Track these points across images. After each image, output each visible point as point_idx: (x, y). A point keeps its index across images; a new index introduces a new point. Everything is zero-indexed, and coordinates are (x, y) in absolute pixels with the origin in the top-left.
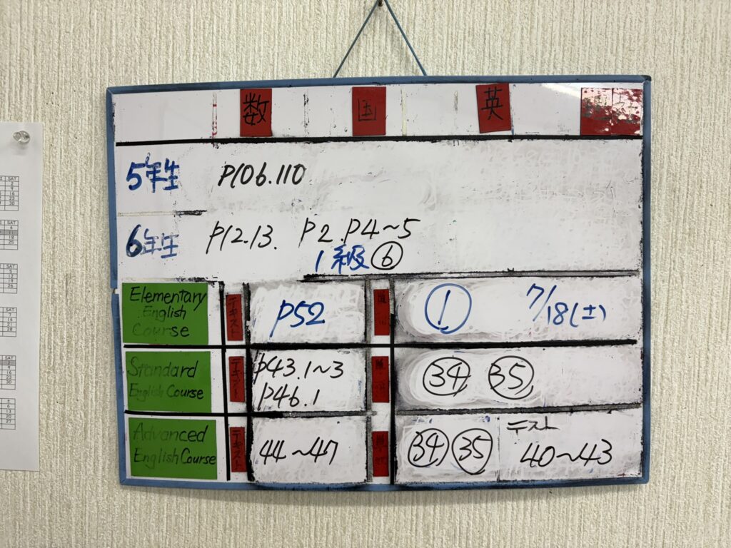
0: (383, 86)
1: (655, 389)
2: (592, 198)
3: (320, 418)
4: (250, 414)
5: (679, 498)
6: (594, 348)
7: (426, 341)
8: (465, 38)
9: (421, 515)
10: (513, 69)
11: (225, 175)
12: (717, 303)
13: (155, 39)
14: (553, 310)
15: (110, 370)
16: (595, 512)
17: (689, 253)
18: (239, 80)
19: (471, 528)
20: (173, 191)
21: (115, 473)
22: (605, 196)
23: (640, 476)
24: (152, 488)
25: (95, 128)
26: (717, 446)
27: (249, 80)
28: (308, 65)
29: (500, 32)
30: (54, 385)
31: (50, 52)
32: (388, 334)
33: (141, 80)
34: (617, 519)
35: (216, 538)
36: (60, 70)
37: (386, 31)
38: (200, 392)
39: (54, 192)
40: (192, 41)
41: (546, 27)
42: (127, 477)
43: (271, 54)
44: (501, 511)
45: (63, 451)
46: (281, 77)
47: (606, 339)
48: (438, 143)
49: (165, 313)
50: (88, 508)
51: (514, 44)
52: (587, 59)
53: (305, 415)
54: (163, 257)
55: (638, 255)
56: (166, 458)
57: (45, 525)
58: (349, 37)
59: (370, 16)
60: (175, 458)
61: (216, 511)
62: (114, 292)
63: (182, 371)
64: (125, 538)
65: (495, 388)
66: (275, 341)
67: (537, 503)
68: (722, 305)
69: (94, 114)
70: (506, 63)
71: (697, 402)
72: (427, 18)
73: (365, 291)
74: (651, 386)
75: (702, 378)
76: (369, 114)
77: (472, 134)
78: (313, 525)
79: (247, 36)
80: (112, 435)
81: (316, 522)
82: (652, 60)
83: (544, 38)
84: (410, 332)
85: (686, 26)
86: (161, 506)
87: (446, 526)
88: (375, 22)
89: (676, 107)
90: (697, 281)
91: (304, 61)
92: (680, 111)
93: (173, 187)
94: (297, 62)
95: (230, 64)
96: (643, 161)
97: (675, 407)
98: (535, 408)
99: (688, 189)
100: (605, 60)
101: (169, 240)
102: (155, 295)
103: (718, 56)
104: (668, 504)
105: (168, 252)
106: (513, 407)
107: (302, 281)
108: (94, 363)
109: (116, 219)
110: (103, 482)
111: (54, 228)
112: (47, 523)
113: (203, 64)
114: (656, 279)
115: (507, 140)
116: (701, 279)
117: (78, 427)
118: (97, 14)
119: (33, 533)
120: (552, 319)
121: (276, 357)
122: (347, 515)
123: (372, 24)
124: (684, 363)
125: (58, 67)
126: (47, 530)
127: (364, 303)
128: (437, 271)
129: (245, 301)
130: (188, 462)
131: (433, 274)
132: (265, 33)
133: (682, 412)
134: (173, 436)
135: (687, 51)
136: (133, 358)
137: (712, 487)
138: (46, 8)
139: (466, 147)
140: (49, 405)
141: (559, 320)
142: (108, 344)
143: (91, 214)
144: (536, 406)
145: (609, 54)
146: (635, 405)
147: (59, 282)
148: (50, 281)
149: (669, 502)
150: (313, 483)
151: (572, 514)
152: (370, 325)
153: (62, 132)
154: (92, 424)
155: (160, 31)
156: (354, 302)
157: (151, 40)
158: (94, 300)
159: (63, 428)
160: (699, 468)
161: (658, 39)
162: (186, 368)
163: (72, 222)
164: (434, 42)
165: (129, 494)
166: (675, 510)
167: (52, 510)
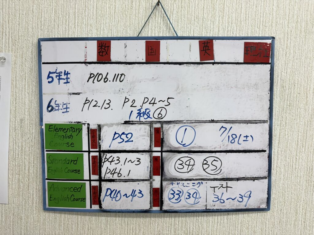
0: (159, 40)
1: (273, 172)
2: (248, 89)
3: (130, 182)
4: (100, 180)
5: (283, 218)
6: (248, 153)
7: (176, 150)
8: (194, 19)
9: (173, 224)
10: (215, 34)
11: (90, 78)
13: (61, 18)
14: (231, 137)
15: (39, 161)
16: (247, 224)
17: (289, 114)
18: (97, 37)
19: (194, 230)
20: (68, 84)
21: (41, 204)
22: (254, 89)
23: (267, 208)
24: (57, 212)
25: (34, 56)
26: (300, 196)
27: (101, 36)
28: (127, 30)
29: (210, 18)
30: (15, 166)
31: (15, 23)
32: (160, 147)
33: (54, 36)
34: (257, 227)
35: (85, 233)
36: (19, 31)
37: (161, 16)
38: (79, 171)
39: (16, 83)
40: (77, 19)
41: (229, 16)
42: (47, 207)
43: (111, 25)
45: (19, 195)
47: (253, 150)
48: (182, 65)
49: (64, 137)
50: (29, 220)
51: (216, 22)
52: (247, 30)
53: (124, 181)
54: (63, 112)
55: (267, 114)
56: (64, 199)
57: (11, 227)
58: (145, 18)
59: (154, 10)
60: (68, 199)
61: (84, 221)
62: (41, 127)
63: (71, 162)
64: (45, 233)
65: (205, 170)
66: (111, 149)
67: (222, 220)
68: (303, 136)
69: (34, 50)
70: (212, 31)
71: (291, 177)
72: (178, 11)
73: (151, 128)
74: (272, 170)
75: (294, 167)
76: (152, 53)
77: (197, 62)
78: (126, 228)
79: (101, 17)
80: (40, 188)
81: (128, 227)
82: (275, 31)
83: (228, 21)
84: (169, 146)
85: (290, 16)
86: (61, 220)
87: (184, 229)
88: (156, 12)
89: (285, 51)
90: (292, 126)
91: (125, 28)
92: (286, 53)
93: (67, 82)
94: (122, 29)
95: (93, 29)
96: (270, 74)
97: (282, 179)
98: (222, 178)
99: (289, 87)
100: (255, 31)
101: (65, 105)
102: (59, 129)
103: (303, 30)
105: (65, 110)
106: (213, 178)
107: (123, 124)
108: (33, 157)
109: (42, 96)
110: (36, 208)
111: (16, 99)
113: (81, 29)
114: (275, 125)
115: (212, 64)
116: (294, 125)
117: (25, 185)
118: (36, 6)
119: (5, 229)
120: (230, 141)
121: (112, 156)
122: (141, 224)
123: (155, 13)
124: (286, 161)
125: (19, 29)
126: (11, 229)
127: (150, 133)
128: (181, 120)
129: (99, 132)
130: (73, 201)
131: (179, 121)
132: (108, 16)
133: (285, 182)
134: (67, 190)
135: (290, 27)
136: (50, 156)
137: (297, 214)
138: (14, 4)
139: (194, 67)
140: (13, 175)
141: (233, 141)
142: (38, 149)
143: (32, 93)
144: (223, 178)
145: (256, 28)
146: (265, 178)
147: (18, 122)
148: (14, 122)
149: (279, 220)
150: (127, 209)
151: (237, 225)
152: (152, 143)
153: (20, 57)
154: (31, 184)
155: (63, 15)
156: (146, 133)
157: (59, 18)
158: (33, 130)
159: (19, 185)
160: (292, 206)
161: (278, 22)
162: (73, 160)
163: (24, 96)
164: (181, 21)
165: (47, 214)
166: (282, 223)
167: (14, 220)
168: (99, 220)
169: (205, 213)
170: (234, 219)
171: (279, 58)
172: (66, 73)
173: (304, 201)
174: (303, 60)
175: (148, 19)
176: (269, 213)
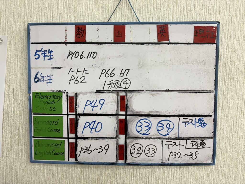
0: (124, 25)
1: (218, 133)
2: (197, 65)
3: (100, 140)
5: (226, 172)
6: (197, 118)
7: (138, 114)
8: (153, 9)
9: (135, 176)
10: (170, 20)
11: (69, 55)
12: (240, 103)
13: (47, 7)
15: (28, 122)
16: (196, 176)
17: (230, 86)
18: (75, 22)
19: (152, 181)
20: (51, 60)
21: (29, 157)
22: (202, 64)
23: (212, 162)
24: (41, 164)
25: (25, 38)
26: (240, 154)
27: (78, 22)
28: (99, 17)
29: (166, 7)
30: (8, 127)
31: (11, 12)
32: (124, 111)
33: (41, 22)
34: (204, 179)
35: (63, 182)
36: (14, 17)
37: (126, 6)
38: (59, 130)
39: (10, 59)
40: (59, 8)
41: (181, 6)
42: (33, 160)
43: (86, 14)
44: (163, 175)
45: (11, 150)
46: (90, 21)
47: (201, 114)
48: (143, 45)
49: (48, 103)
50: (19, 170)
51: (170, 11)
53: (95, 138)
54: (47, 83)
55: (213, 86)
56: (47, 153)
58: (113, 8)
60: (50, 153)
61: (63, 172)
62: (29, 95)
63: (53, 123)
64: (31, 181)
66: (85, 113)
67: (176, 172)
68: (242, 104)
69: (25, 33)
70: (167, 18)
71: (232, 138)
72: (140, 2)
73: (117, 96)
75: (235, 129)
77: (155, 42)
79: (78, 7)
80: (28, 145)
81: (98, 177)
82: (218, 18)
83: (181, 10)
84: (132, 110)
85: (230, 7)
86: (44, 170)
87: (144, 180)
89: (227, 34)
90: (233, 95)
91: (97, 16)
92: (228, 36)
93: (51, 59)
94: (95, 16)
95: (72, 17)
96: (216, 52)
97: (225, 139)
99: (230, 63)
100: (202, 18)
101: (49, 77)
102: (44, 96)
103: (241, 17)
104: (222, 174)
105: (49, 81)
106: (168, 137)
107: (95, 92)
108: (22, 119)
109: (30, 69)
110: (24, 161)
111: (10, 72)
112: (4, 175)
114: (219, 94)
115: (167, 44)
116: (234, 95)
117: (16, 142)
122: (109, 175)
123: (121, 4)
124: (228, 124)
126: (4, 177)
127: (117, 100)
128: (142, 90)
129: (75, 99)
130: (54, 155)
131: (141, 90)
132: (84, 6)
134: (49, 146)
135: (231, 15)
136: (36, 118)
137: (237, 168)
139: (153, 47)
140: (6, 133)
142: (27, 113)
143: (23, 68)
144: (176, 137)
145: (203, 15)
146: (211, 138)
147: (11, 91)
148: (8, 90)
149: (222, 173)
150: (98, 162)
151: (188, 177)
152: (119, 108)
153: (14, 39)
154: (21, 141)
155: (48, 5)
156: (113, 100)
157: (45, 8)
158: (23, 97)
159: (11, 142)
160: (233, 161)
161: (220, 11)
162: (54, 122)
163: (16, 70)
164: (143, 10)
165: (33, 165)
166: (224, 176)
167: (6, 170)
168: (75, 171)
169: (161, 166)
170: (185, 172)
171: (222, 40)
172: (50, 51)
173: (243, 158)
174: (241, 42)
175: (116, 9)
176: (214, 167)
